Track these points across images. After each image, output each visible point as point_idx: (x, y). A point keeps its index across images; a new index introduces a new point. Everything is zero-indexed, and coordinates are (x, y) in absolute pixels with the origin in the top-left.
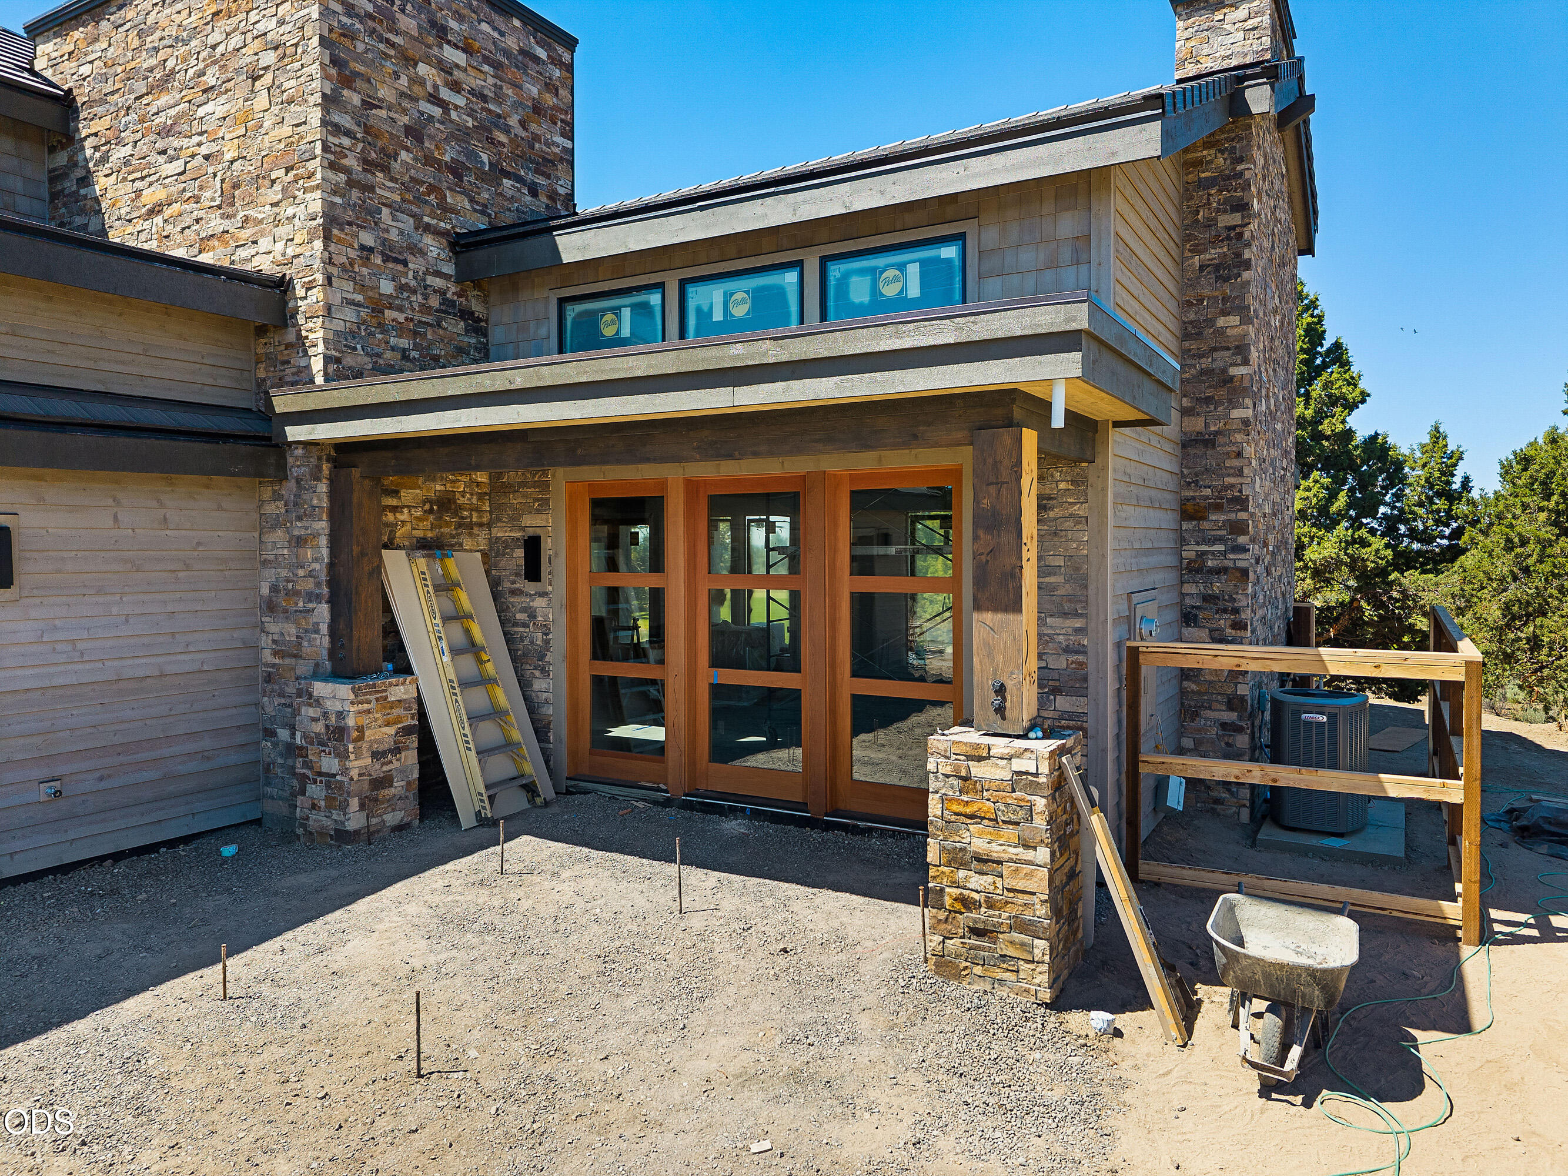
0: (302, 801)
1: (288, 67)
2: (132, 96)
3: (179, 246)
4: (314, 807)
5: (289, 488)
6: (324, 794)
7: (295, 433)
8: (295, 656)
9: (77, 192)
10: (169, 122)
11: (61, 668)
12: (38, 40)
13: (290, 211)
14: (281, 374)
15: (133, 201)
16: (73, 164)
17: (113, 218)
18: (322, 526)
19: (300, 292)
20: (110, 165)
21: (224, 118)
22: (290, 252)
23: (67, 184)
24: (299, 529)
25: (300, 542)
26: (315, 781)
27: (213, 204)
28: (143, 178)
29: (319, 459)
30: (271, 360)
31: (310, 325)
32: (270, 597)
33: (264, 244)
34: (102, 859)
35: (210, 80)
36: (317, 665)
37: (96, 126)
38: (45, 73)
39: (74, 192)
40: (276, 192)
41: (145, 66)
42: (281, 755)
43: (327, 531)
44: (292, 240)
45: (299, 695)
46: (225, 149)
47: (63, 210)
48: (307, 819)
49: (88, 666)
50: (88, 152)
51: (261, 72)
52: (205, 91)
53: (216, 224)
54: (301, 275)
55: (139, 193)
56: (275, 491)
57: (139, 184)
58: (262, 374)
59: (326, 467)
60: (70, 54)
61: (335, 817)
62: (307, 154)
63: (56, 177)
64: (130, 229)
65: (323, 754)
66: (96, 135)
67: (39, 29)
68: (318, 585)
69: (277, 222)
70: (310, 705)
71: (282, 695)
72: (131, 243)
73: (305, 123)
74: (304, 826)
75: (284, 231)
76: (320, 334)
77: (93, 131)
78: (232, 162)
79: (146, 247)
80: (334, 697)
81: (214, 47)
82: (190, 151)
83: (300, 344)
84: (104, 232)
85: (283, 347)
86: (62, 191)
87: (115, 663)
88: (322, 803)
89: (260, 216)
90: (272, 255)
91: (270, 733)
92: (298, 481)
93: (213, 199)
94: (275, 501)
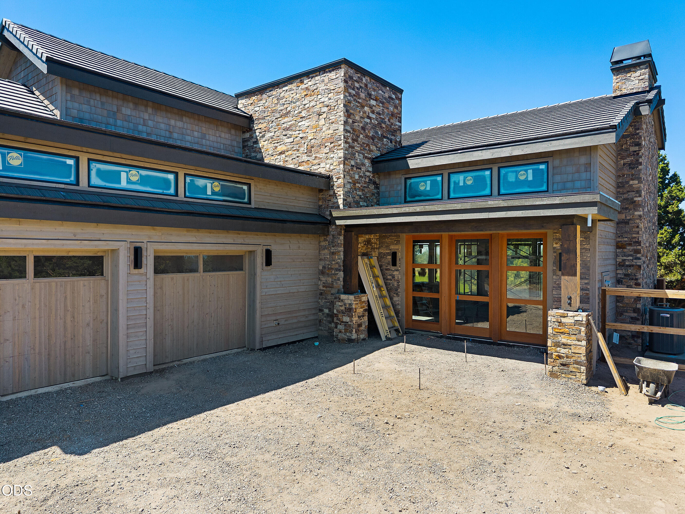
0: (336, 330)
1: (332, 113)
2: (274, 118)
3: (291, 164)
4: (340, 332)
5: (330, 238)
6: (344, 328)
7: (338, 222)
8: (331, 287)
9: (253, 146)
10: (288, 126)
11: (278, 289)
12: (239, 99)
13: (332, 156)
14: (328, 204)
15: (274, 149)
16: (251, 137)
17: (266, 154)
18: (342, 249)
19: (335, 180)
20: (265, 138)
21: (308, 126)
22: (332, 168)
23: (249, 143)
24: (333, 249)
25: (333, 253)
26: (341, 324)
27: (304, 152)
28: (277, 143)
29: (341, 229)
30: (324, 200)
31: (338, 190)
32: (322, 270)
33: (322, 165)
34: (285, 344)
35: (303, 114)
36: (339, 290)
37: (260, 126)
38: (241, 109)
39: (252, 146)
40: (327, 150)
41: (279, 109)
42: (325, 317)
43: (343, 251)
44: (333, 164)
45: (336, 298)
46: (309, 136)
47: (247, 151)
48: (338, 335)
49: (283, 288)
50: (257, 134)
51: (322, 113)
52: (301, 118)
53: (305, 158)
54: (335, 175)
55: (276, 147)
56: (324, 239)
57: (276, 145)
58: (321, 204)
59: (343, 231)
60: (251, 104)
61: (347, 335)
62: (338, 139)
63: (245, 141)
64: (272, 158)
65: (344, 316)
66: (260, 129)
67: (239, 96)
68: (340, 266)
69: (327, 158)
70: (339, 302)
71: (326, 299)
72: (273, 162)
73: (338, 130)
74: (337, 338)
75: (329, 161)
76: (342, 192)
77: (259, 127)
78: (311, 140)
79: (279, 164)
80: (348, 299)
81: (305, 105)
82: (295, 136)
83: (335, 195)
84: (262, 159)
85: (328, 196)
86: (247, 145)
87: (289, 288)
88: (343, 331)
89: (321, 157)
90: (325, 168)
91: (321, 310)
92: (333, 236)
93: (304, 151)
94: (325, 241)
